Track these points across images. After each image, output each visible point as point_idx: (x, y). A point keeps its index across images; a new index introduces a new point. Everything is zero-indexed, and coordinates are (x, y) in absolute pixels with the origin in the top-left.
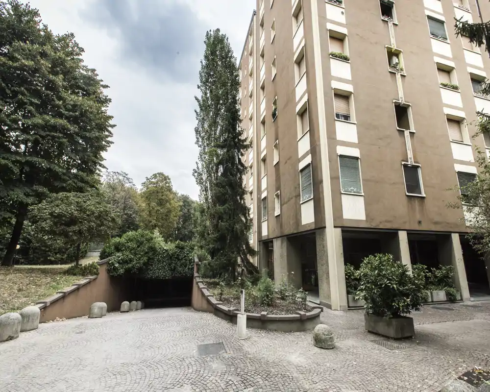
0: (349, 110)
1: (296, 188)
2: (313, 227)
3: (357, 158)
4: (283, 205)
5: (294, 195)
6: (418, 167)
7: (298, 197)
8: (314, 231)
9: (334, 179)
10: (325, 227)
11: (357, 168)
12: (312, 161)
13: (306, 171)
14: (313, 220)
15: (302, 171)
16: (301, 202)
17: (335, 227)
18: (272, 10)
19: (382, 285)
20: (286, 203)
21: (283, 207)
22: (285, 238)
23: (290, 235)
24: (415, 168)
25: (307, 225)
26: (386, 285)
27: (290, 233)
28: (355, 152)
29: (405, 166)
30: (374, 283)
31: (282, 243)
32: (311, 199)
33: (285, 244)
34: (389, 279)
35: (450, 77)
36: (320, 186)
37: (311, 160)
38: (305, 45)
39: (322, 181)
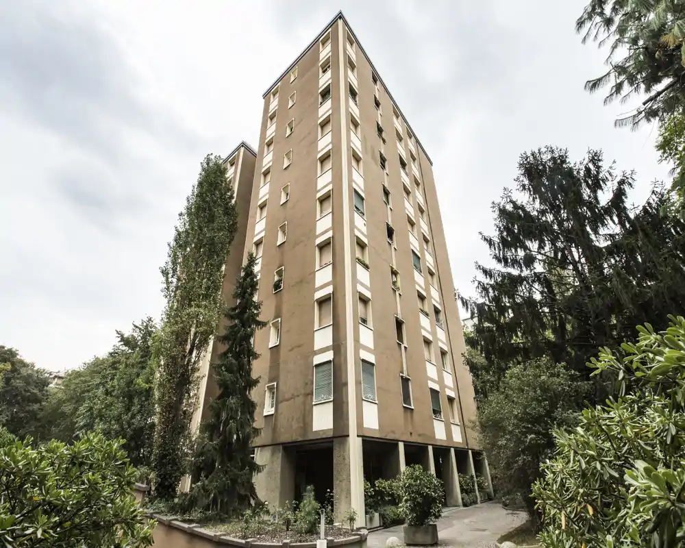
0: (366, 315)
1: (307, 384)
2: (331, 434)
3: (373, 365)
4: (281, 402)
5: (303, 392)
6: (409, 379)
7: (310, 396)
8: (332, 439)
9: (358, 383)
10: (348, 436)
11: (372, 375)
12: (334, 359)
13: (325, 368)
14: (331, 426)
15: (317, 366)
16: (314, 403)
17: (358, 436)
18: (286, 172)
19: (423, 493)
20: (287, 400)
21: (280, 406)
22: (281, 447)
23: (289, 443)
24: (407, 380)
25: (321, 433)
26: (427, 493)
27: (290, 441)
28: (371, 358)
29: (402, 377)
30: (418, 492)
31: (273, 454)
32: (331, 401)
33: (280, 455)
34: (427, 488)
35: (423, 304)
36: (344, 389)
37: (333, 357)
38: (333, 237)
39: (346, 384)
